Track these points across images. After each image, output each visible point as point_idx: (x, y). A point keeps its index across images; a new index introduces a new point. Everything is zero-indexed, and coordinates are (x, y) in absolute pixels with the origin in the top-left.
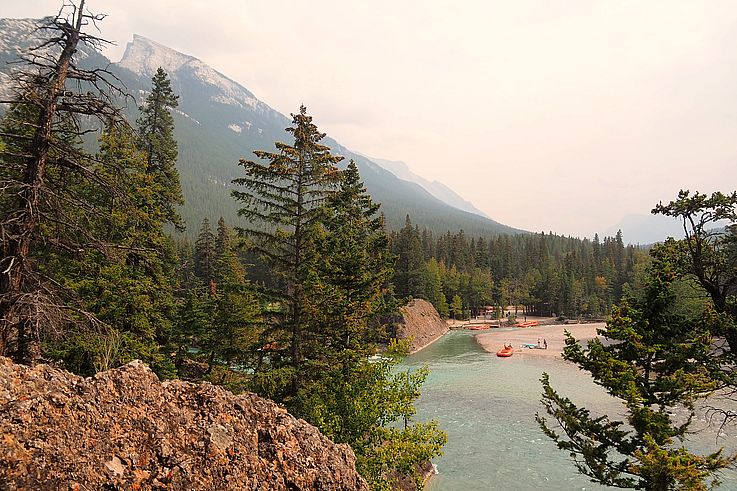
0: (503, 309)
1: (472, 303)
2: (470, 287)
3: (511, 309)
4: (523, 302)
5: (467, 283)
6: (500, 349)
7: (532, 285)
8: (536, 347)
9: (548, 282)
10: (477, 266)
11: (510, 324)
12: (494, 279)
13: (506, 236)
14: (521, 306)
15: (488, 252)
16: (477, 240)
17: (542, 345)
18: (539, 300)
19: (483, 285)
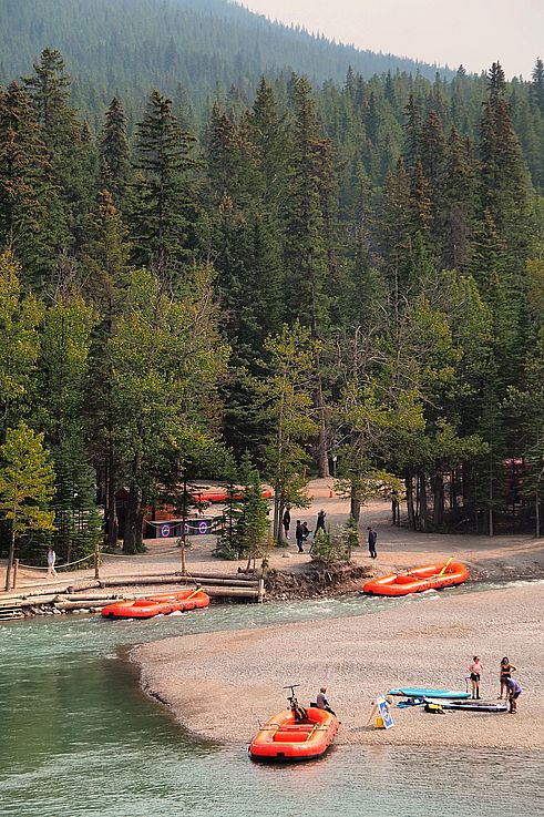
0: (283, 500)
1: (108, 469)
2: (98, 379)
3: (324, 500)
4: (392, 457)
5: (78, 352)
6: (267, 722)
7: (441, 361)
8: (458, 705)
9: (524, 344)
10: (138, 258)
11: (320, 579)
12: (235, 331)
13: (298, 90)
14: (382, 479)
15: (197, 180)
16: (136, 110)
17: (491, 692)
18: (474, 444)
19: (172, 366)
